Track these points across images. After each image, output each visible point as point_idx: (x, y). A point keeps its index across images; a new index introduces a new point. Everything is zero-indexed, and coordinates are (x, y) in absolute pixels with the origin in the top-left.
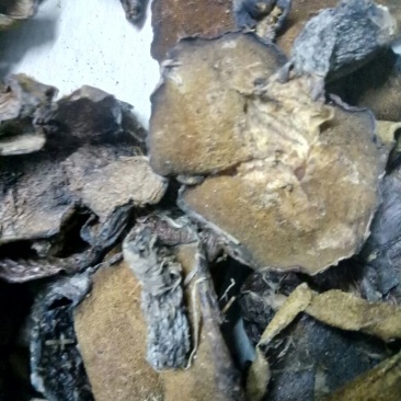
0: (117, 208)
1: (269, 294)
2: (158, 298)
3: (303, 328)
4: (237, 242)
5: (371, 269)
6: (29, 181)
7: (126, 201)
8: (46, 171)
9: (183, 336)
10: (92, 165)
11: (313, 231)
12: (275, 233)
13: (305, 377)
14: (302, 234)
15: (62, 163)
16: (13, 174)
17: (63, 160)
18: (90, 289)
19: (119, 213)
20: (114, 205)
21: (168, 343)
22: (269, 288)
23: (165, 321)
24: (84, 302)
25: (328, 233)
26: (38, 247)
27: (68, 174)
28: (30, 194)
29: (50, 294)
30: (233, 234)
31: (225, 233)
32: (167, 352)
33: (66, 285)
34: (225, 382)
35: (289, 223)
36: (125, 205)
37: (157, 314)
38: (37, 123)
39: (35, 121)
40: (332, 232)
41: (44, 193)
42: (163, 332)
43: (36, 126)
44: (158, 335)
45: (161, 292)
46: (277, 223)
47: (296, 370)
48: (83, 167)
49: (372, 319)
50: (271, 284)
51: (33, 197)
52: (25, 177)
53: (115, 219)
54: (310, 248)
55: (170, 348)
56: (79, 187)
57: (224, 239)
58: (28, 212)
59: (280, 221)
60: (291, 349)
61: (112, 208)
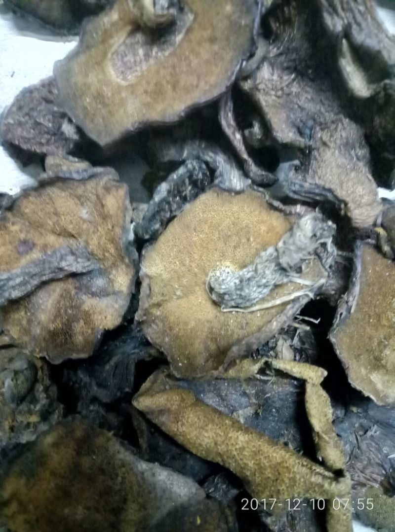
0: (330, 190)
1: (286, 340)
2: (278, 264)
3: (286, 384)
4: (352, 311)
5: (343, 411)
6: (308, 89)
7: (341, 198)
8: (326, 102)
9: (254, 299)
10: (353, 147)
11: (384, 367)
12: (370, 338)
13: (244, 400)
14: (378, 359)
15: (342, 116)
16: (310, 71)
17: (345, 117)
18: (238, 193)
19: (324, 193)
20: (333, 187)
21: (247, 291)
22: (292, 339)
23: (264, 281)
24: (226, 194)
25: (386, 378)
26: (256, 129)
27: (333, 126)
28: (298, 95)
29: (211, 154)
30: (358, 305)
31: (356, 298)
32: (238, 292)
33: (228, 167)
34: (239, 350)
35: (385, 346)
36: (336, 197)
37: (267, 272)
38: (385, 85)
39: (387, 81)
40: (388, 381)
41: (302, 109)
42: (253, 283)
43: (382, 84)
44: (249, 279)
45: (285, 265)
46: (382, 336)
47: (247, 391)
48: (347, 138)
49: (329, 438)
50: (296, 339)
51: (295, 100)
52: (310, 84)
53: (317, 191)
54: (366, 368)
55: (243, 294)
56: (329, 143)
57: (351, 299)
58: (281, 101)
59: (385, 338)
60: (266, 382)
61: (327, 186)
